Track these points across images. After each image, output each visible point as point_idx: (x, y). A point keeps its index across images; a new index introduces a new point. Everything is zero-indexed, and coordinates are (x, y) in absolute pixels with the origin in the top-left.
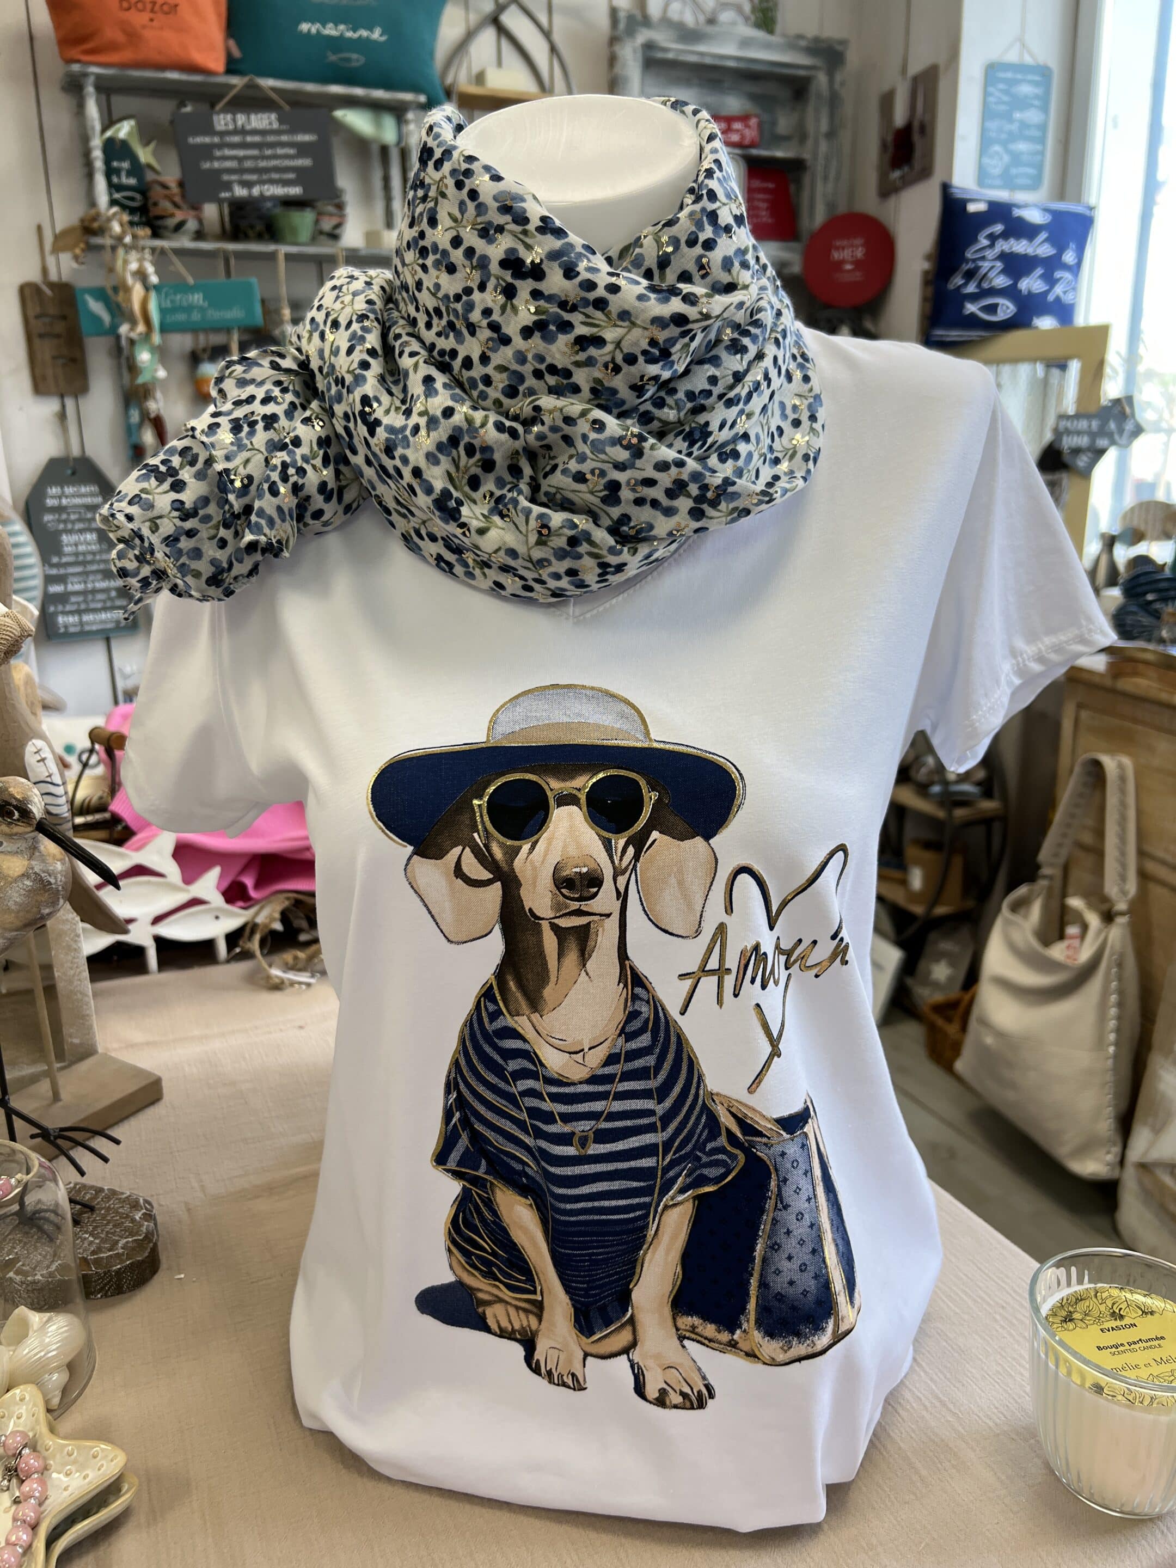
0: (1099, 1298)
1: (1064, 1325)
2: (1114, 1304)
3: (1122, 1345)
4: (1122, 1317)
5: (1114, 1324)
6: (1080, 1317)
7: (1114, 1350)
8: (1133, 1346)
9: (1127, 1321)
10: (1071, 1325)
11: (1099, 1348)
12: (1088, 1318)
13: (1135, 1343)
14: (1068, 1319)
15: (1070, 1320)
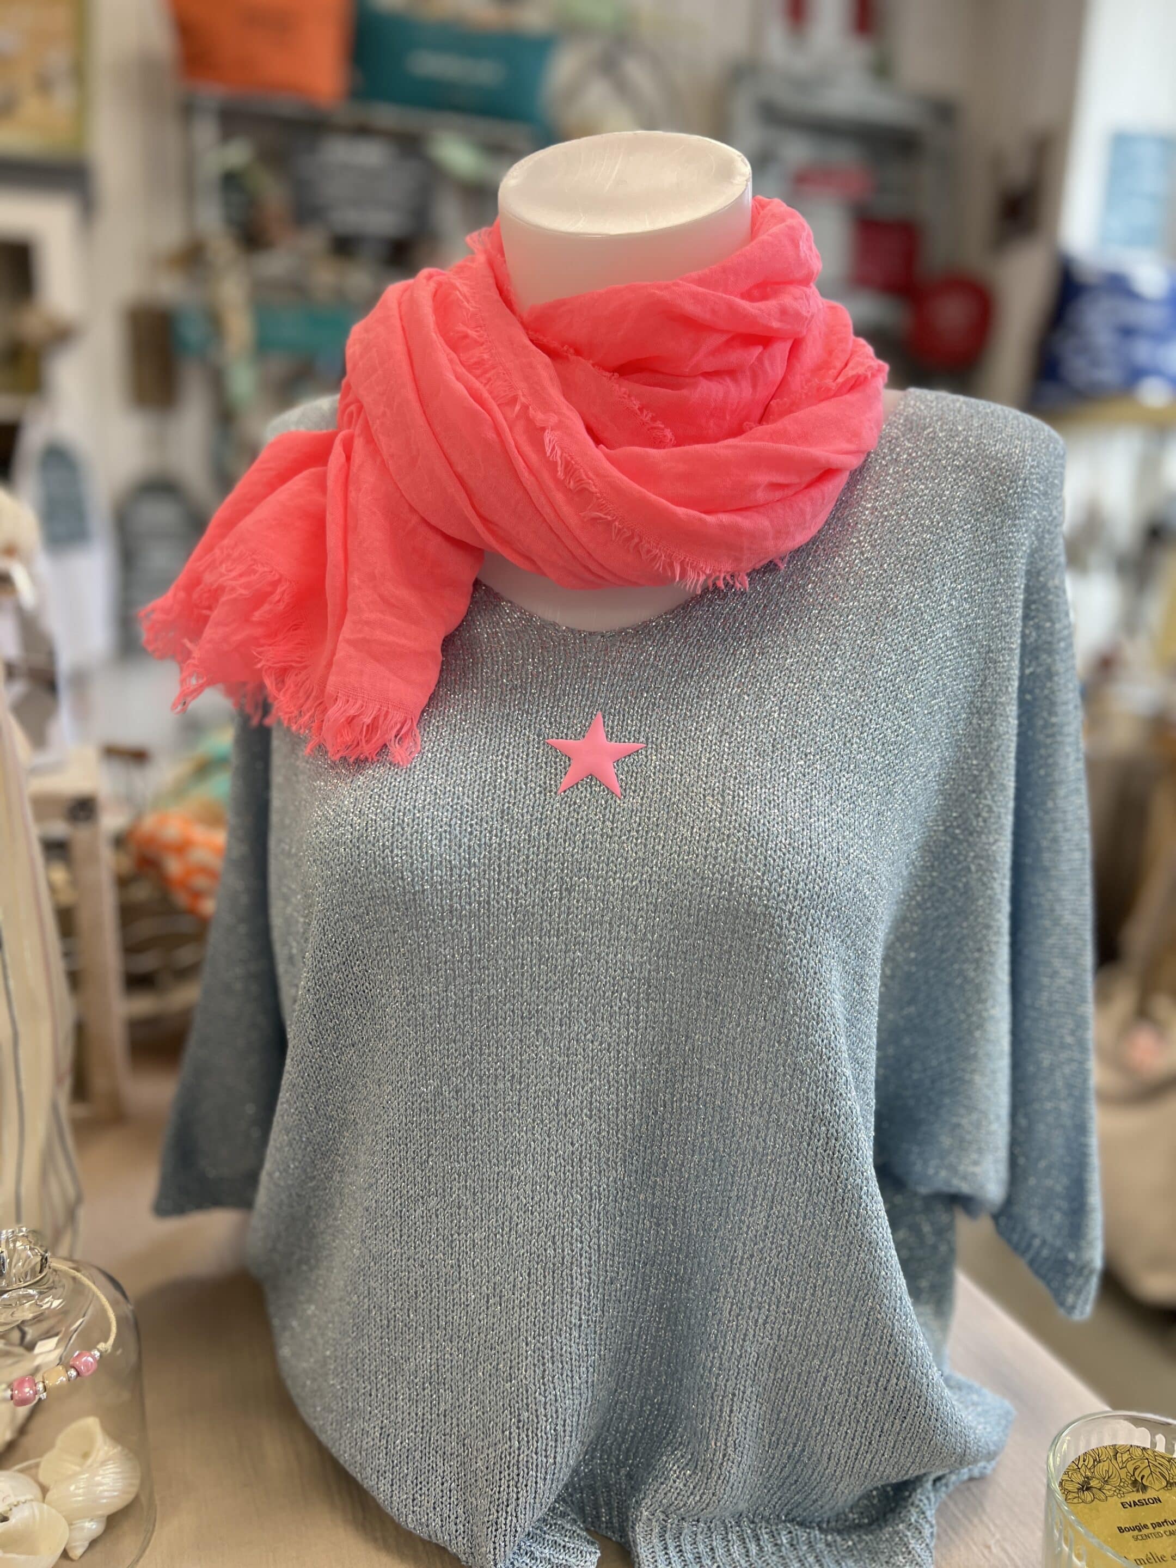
0: (1119, 1460)
1: (1081, 1494)
2: (1135, 1469)
3: (1146, 1526)
4: (1144, 1488)
5: (1137, 1496)
6: (1098, 1486)
7: (1136, 1532)
8: (1158, 1529)
9: (1151, 1494)
10: (1088, 1496)
11: (1120, 1529)
12: (1108, 1487)
13: (1159, 1525)
14: (1085, 1487)
15: (1088, 1489)
